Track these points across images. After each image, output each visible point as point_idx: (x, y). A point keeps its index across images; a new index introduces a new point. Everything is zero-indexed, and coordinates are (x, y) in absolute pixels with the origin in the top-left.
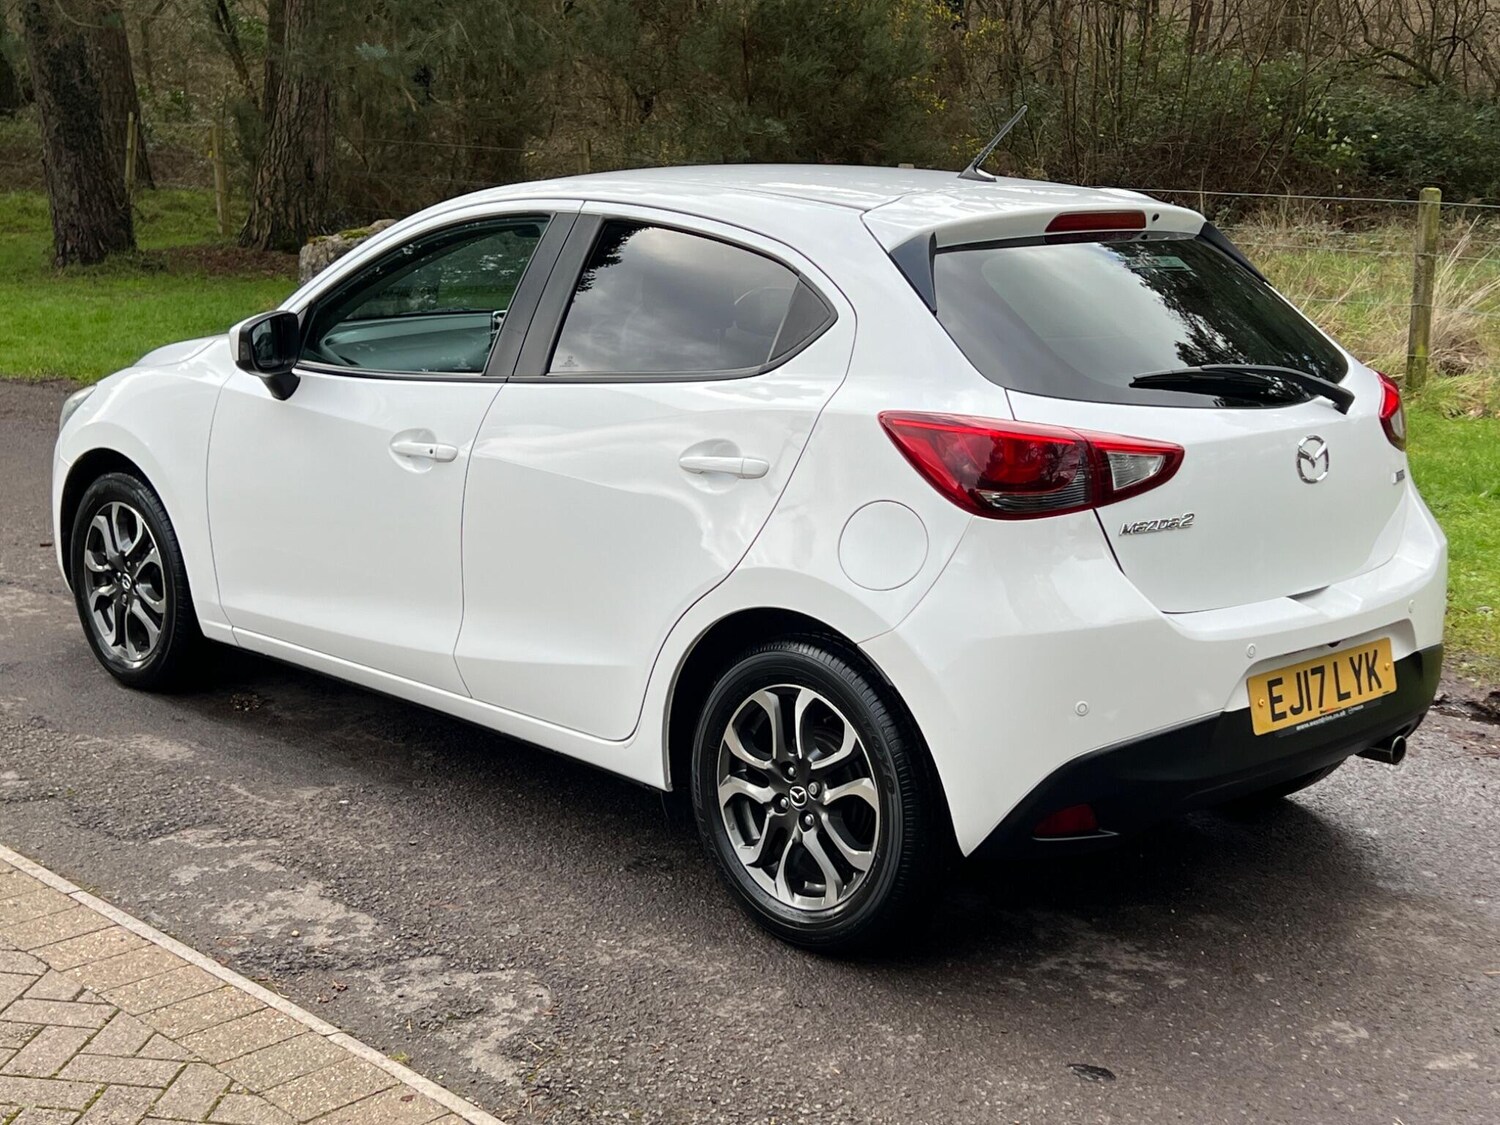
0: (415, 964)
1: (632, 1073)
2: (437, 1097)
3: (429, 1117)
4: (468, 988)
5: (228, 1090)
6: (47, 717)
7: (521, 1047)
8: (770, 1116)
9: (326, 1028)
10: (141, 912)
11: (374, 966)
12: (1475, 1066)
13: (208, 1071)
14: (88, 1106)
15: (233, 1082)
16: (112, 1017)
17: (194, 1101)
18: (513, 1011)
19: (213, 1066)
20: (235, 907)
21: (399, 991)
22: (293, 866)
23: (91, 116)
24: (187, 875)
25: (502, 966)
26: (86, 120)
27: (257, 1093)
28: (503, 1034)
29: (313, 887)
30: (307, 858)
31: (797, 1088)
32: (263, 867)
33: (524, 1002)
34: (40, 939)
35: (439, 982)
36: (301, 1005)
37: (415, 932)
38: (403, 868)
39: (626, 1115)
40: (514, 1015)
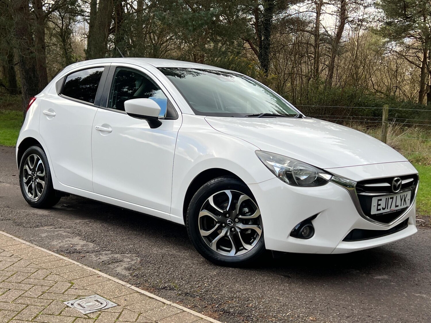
0: (103, 253)
1: (160, 273)
2: (107, 277)
3: (104, 280)
4: (118, 257)
5: (50, 274)
6: (10, 206)
7: (131, 268)
8: (197, 282)
9: (78, 264)
10: (30, 241)
11: (93, 253)
12: (388, 278)
13: (45, 270)
14: (12, 276)
15: (52, 272)
16: (20, 260)
17: (41, 276)
18: (130, 261)
19: (47, 269)
20: (56, 241)
21: (99, 257)
22: (73, 233)
23: (36, 87)
24: (43, 235)
25: (127, 253)
26: (34, 87)
27: (58, 275)
28: (127, 266)
29: (78, 237)
30: (77, 232)
31: (205, 277)
32: (64, 234)
33: (132, 260)
34: (3, 246)
35: (110, 256)
36: (73, 259)
37: (104, 246)
38: (102, 235)
39: (158, 281)
40: (130, 262)
